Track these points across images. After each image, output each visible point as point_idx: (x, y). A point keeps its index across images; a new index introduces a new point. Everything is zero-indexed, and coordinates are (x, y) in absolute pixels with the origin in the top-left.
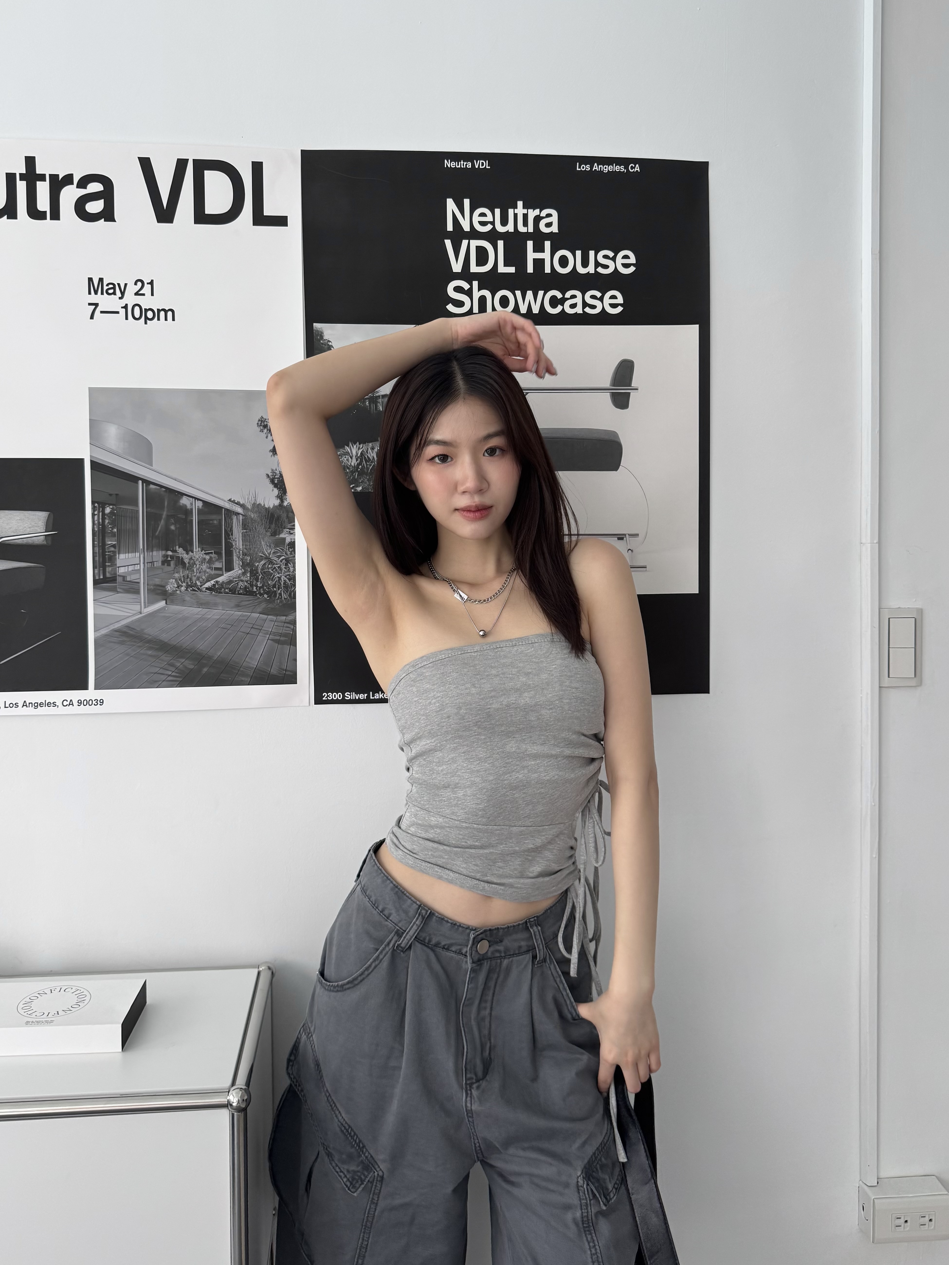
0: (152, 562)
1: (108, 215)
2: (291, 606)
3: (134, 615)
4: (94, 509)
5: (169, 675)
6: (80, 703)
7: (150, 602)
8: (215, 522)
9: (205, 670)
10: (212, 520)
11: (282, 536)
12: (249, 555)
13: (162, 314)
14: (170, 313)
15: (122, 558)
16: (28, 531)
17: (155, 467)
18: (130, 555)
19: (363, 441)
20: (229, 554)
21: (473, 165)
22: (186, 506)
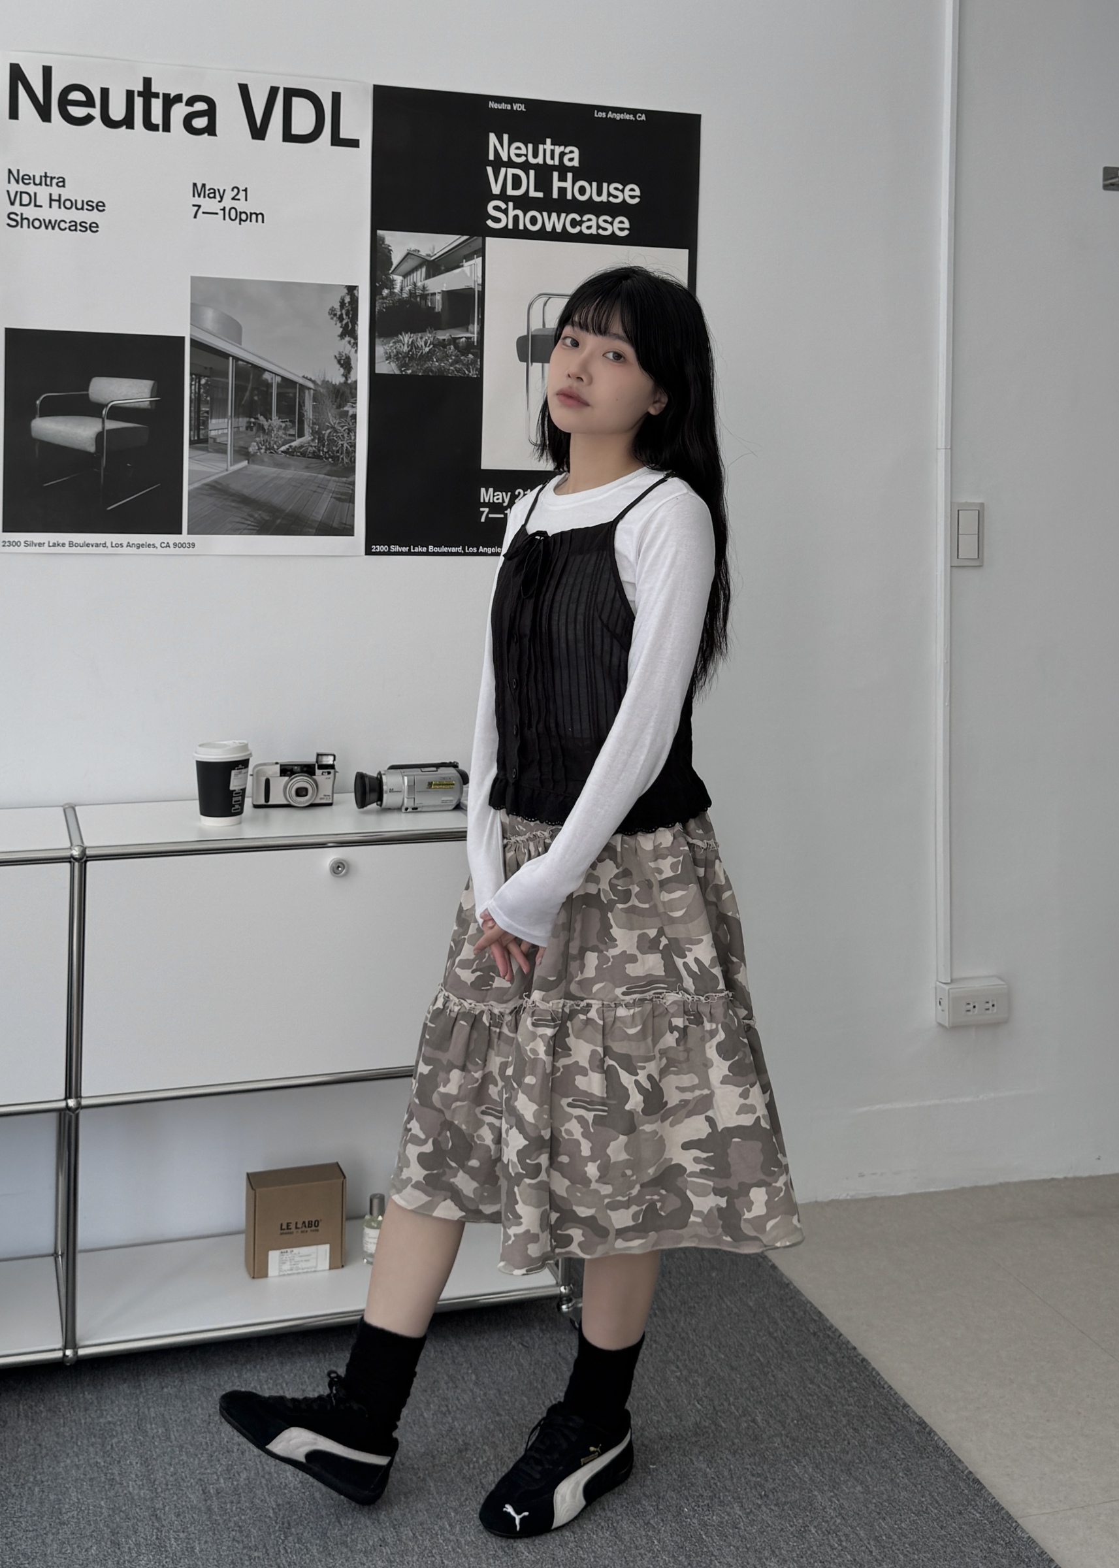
0: (238, 427)
1: (211, 130)
2: (351, 469)
3: (222, 472)
4: (192, 380)
5: (249, 525)
6: (175, 545)
7: (235, 462)
8: (291, 395)
9: (279, 521)
10: (289, 393)
11: (346, 409)
12: (318, 424)
13: (254, 216)
14: (260, 216)
15: (214, 423)
16: (136, 397)
17: (243, 345)
18: (221, 420)
19: (413, 331)
20: (301, 422)
21: (512, 107)
22: (267, 380)
